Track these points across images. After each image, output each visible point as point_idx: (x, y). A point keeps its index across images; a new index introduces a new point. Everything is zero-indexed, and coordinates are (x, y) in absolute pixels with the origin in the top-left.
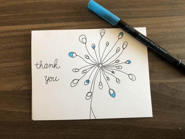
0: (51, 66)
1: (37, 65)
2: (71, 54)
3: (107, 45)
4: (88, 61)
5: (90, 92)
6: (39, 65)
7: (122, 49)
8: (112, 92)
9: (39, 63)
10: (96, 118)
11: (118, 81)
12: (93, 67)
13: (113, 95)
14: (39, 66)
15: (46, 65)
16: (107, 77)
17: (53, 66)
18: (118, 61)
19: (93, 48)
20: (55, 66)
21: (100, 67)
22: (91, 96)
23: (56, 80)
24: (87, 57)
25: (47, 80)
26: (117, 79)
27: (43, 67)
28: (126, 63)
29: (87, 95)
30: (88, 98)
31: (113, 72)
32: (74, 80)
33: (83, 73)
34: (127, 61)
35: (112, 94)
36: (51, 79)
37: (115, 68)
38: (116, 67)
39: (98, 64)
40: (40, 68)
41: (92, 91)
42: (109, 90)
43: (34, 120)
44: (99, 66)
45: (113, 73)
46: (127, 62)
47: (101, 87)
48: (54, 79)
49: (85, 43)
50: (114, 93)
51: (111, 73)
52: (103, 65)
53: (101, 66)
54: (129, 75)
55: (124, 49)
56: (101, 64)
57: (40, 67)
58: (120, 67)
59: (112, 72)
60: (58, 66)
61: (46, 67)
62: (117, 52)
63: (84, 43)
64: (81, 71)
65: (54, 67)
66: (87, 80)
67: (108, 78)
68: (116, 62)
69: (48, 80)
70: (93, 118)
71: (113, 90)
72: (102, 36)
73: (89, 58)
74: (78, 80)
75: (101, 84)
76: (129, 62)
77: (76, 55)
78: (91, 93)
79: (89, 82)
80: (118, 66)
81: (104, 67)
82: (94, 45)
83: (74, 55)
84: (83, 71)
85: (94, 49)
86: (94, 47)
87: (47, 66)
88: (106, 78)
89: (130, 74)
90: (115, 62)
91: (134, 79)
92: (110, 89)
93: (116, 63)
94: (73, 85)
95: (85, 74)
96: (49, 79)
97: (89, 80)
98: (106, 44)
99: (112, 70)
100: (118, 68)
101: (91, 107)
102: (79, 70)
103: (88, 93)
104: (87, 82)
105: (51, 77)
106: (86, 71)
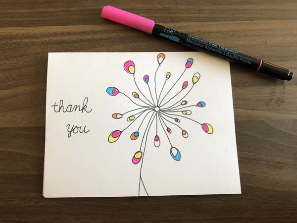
0: (78, 108)
1: (55, 106)
2: (110, 91)
3: (168, 77)
4: (137, 101)
5: (140, 152)
6: (58, 106)
7: (190, 84)
8: (175, 152)
9: (58, 103)
10: (149, 195)
12: (145, 111)
13: (177, 157)
14: (57, 108)
15: (70, 106)
16: (168, 128)
17: (81, 109)
18: (186, 102)
19: (145, 81)
20: (83, 108)
21: (157, 112)
22: (141, 157)
23: (84, 130)
24: (136, 96)
25: (70, 130)
26: (183, 131)
27: (65, 110)
28: (197, 105)
29: (134, 156)
30: (136, 161)
31: (177, 120)
32: (114, 132)
33: (128, 120)
34: (199, 103)
35: (175, 155)
36: (76, 130)
37: (180, 114)
38: (182, 111)
39: (153, 107)
40: (59, 111)
41: (142, 150)
42: (171, 149)
43: (45, 197)
44: (154, 110)
45: (177, 121)
47: (157, 143)
48: (82, 130)
49: (134, 74)
50: (179, 153)
51: (173, 121)
52: (161, 108)
53: (158, 110)
54: (202, 125)
55: (194, 84)
56: (157, 106)
57: (60, 109)
58: (189, 113)
59: (175, 119)
60: (88, 109)
61: (69, 110)
62: (183, 89)
63: (132, 74)
64: (126, 116)
65: (83, 110)
66: (135, 132)
67: (169, 130)
68: (182, 104)
70: (143, 194)
71: (176, 149)
72: (160, 64)
73: (139, 97)
74: (121, 132)
76: (201, 104)
77: (119, 92)
78: (142, 153)
79: (138, 136)
80: (185, 111)
81: (163, 111)
83: (115, 92)
84: (129, 117)
85: (147, 83)
86: (146, 78)
87: (71, 108)
88: (166, 129)
89: (204, 124)
90: (180, 103)
91: (210, 131)
92: (172, 147)
93: (182, 106)
94: (111, 139)
95: (132, 122)
96: (73, 130)
97: (138, 132)
99: (175, 117)
100: (186, 114)
101: (140, 177)
102: (122, 115)
103: (136, 154)
104: (135, 135)
105: (76, 127)
106: (133, 117)
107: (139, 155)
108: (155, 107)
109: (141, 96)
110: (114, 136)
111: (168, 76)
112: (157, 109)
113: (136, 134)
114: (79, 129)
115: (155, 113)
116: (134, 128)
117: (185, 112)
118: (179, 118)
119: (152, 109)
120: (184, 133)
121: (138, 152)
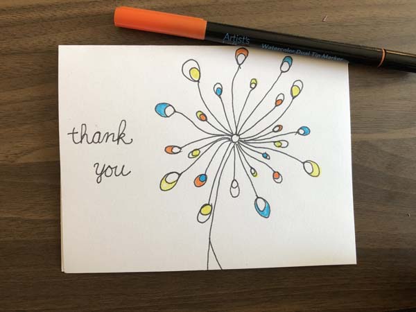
0: (111, 137)
1: (73, 133)
2: (161, 109)
3: (253, 86)
5: (209, 204)
6: (80, 133)
7: (288, 98)
8: (261, 205)
9: (78, 129)
10: (223, 269)
11: (277, 177)
12: (216, 141)
13: (265, 212)
15: (98, 135)
16: (252, 168)
17: (116, 138)
18: (280, 127)
19: (216, 93)
20: (119, 138)
21: (235, 143)
22: (210, 213)
23: (122, 172)
24: (203, 117)
25: (99, 172)
26: (275, 172)
27: (90, 141)
28: (298, 132)
29: (200, 211)
30: (202, 218)
31: (266, 156)
32: (168, 174)
33: (191, 156)
34: (301, 128)
35: (262, 210)
36: (109, 172)
37: (271, 146)
38: (275, 142)
39: (229, 135)
40: (81, 142)
41: (212, 202)
42: (256, 200)
43: (66, 272)
44: (231, 140)
45: (266, 158)
46: (301, 132)
47: (235, 192)
48: (118, 172)
49: (198, 81)
50: (268, 207)
51: (260, 157)
52: (241, 137)
53: (237, 140)
54: (304, 163)
55: (294, 98)
56: (236, 134)
57: (82, 139)
58: (284, 144)
59: (263, 154)
60: (127, 139)
61: (96, 140)
62: (276, 106)
63: (195, 81)
64: (186, 151)
65: (118, 140)
66: (201, 175)
67: (253, 171)
68: (273, 131)
69: (101, 174)
70: (214, 266)
71: (264, 200)
72: (240, 65)
73: (206, 120)
74: (180, 175)
75: (235, 184)
76: (305, 131)
77: (175, 111)
78: (211, 206)
79: (206, 180)
80: (279, 141)
81: (245, 142)
82: (219, 86)
83: (169, 111)
84: (192, 152)
85: (219, 96)
86: (219, 92)
87: (99, 138)
88: (248, 169)
89: (306, 162)
90: (270, 129)
91: (315, 173)
92: (258, 198)
93: (274, 134)
94: (165, 186)
95: (196, 158)
96: (104, 171)
97: (205, 175)
98: (251, 84)
99: (263, 151)
100: (279, 147)
101: (210, 242)
102: (181, 148)
103: (202, 207)
104: (201, 180)
105: (109, 166)
106: (198, 151)
107: (208, 210)
108: (232, 135)
110: (169, 181)
111: (254, 84)
112: (235, 138)
113: (203, 178)
114: (114, 170)
115: (232, 144)
116: (199, 169)
117: (278, 144)
118: (268, 152)
119: (227, 138)
120: (276, 175)
121: (206, 205)
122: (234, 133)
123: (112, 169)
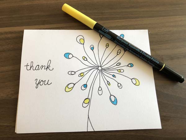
0: (44, 67)
1: (27, 66)
2: (67, 55)
4: (86, 62)
5: (88, 98)
6: (30, 66)
8: (113, 99)
9: (29, 64)
10: (95, 131)
11: (120, 85)
13: (115, 102)
14: (29, 68)
15: (38, 66)
16: (108, 81)
17: (46, 67)
18: (120, 64)
19: (91, 49)
22: (89, 103)
23: (48, 83)
24: (85, 58)
25: (37, 83)
26: (118, 83)
27: (34, 69)
28: (128, 66)
29: (84, 102)
30: (85, 105)
31: (114, 76)
32: (69, 84)
33: (80, 76)
34: (129, 64)
35: (113, 101)
36: (42, 83)
37: (116, 71)
40: (30, 69)
41: (90, 97)
42: (110, 96)
43: (17, 133)
44: (98, 69)
45: (114, 77)
47: (100, 93)
48: (46, 83)
49: (83, 44)
50: (116, 100)
51: (111, 76)
52: (102, 67)
54: (132, 79)
55: (125, 51)
56: (100, 66)
57: (31, 68)
58: (122, 71)
59: (113, 75)
60: (51, 68)
61: (37, 69)
62: (117, 55)
63: (82, 44)
64: (78, 73)
65: (47, 68)
66: (84, 85)
67: (108, 83)
68: (117, 65)
69: (38, 84)
70: (90, 129)
71: (114, 96)
72: (101, 38)
73: (87, 60)
74: (74, 84)
75: (100, 89)
76: (131, 65)
77: (73, 56)
78: (89, 99)
79: (86, 87)
80: (120, 70)
81: (104, 70)
82: (92, 46)
83: (70, 56)
84: (80, 74)
85: (93, 50)
87: (39, 68)
88: (106, 82)
89: (133, 79)
90: (115, 64)
91: (138, 84)
92: (111, 95)
94: (67, 89)
95: (82, 77)
96: (39, 83)
97: (86, 84)
98: (106, 46)
100: (120, 72)
101: (88, 117)
102: (75, 72)
104: (84, 87)
105: (42, 81)
106: (83, 74)
107: (87, 101)
108: (98, 67)
109: (89, 59)
110: (69, 87)
112: (100, 68)
115: (99, 71)
116: (84, 81)
117: (119, 71)
118: (115, 74)
119: (96, 68)
121: (86, 99)
122: (99, 66)
123: (43, 81)
